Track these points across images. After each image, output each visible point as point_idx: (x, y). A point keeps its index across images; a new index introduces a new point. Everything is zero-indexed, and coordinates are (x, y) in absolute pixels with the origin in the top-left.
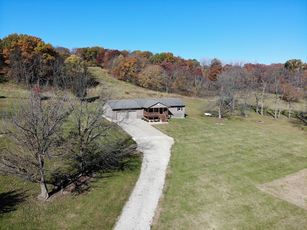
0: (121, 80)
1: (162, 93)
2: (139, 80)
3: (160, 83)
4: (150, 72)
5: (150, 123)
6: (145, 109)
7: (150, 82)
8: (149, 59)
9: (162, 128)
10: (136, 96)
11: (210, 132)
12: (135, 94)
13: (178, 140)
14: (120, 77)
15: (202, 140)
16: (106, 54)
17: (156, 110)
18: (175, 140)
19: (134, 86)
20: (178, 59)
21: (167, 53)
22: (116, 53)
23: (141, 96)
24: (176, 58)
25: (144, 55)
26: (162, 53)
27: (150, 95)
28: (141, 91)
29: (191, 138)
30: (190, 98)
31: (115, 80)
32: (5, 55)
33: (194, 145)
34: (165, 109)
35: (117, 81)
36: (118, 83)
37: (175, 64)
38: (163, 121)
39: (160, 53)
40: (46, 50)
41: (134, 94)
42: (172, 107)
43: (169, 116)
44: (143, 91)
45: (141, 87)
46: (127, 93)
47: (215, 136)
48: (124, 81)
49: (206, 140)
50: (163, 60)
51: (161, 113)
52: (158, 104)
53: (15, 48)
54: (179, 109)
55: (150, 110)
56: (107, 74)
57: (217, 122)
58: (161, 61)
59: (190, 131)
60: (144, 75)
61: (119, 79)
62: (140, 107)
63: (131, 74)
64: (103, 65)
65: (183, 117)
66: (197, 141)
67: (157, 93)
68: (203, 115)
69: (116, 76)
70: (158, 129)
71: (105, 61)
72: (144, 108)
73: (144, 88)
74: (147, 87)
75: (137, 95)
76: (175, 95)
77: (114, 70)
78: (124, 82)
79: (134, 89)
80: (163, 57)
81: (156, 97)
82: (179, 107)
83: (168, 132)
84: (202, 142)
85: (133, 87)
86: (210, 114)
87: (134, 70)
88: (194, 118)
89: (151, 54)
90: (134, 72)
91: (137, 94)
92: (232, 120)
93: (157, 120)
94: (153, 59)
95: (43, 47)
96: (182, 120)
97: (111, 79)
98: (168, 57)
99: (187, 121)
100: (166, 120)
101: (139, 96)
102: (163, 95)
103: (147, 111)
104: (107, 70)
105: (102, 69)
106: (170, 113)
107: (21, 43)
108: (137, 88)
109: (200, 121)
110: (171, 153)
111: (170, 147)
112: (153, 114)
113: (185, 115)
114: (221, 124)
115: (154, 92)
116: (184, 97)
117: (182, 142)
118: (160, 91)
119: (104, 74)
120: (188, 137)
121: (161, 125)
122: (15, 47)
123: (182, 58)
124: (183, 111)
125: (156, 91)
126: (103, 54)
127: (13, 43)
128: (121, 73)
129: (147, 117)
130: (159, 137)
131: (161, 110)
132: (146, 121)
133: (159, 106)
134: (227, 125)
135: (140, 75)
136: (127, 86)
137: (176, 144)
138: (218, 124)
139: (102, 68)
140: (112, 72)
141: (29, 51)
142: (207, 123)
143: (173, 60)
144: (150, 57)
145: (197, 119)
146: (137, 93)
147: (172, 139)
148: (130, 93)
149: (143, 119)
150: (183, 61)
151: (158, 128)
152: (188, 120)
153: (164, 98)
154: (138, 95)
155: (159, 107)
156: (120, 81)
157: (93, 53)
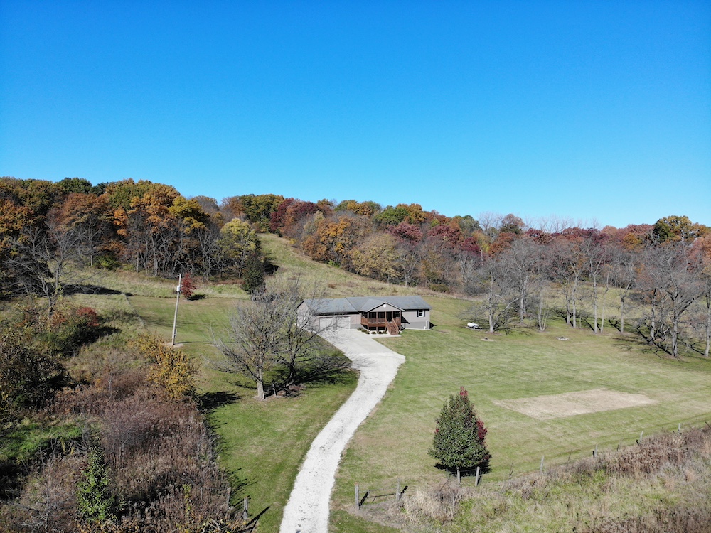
0: (318, 260)
1: (395, 286)
2: (353, 261)
3: (394, 267)
4: (375, 248)
5: (371, 335)
6: (364, 314)
7: (375, 265)
8: (373, 218)
9: (390, 343)
10: (349, 292)
11: (465, 351)
12: (347, 287)
13: (411, 359)
14: (317, 255)
15: (447, 359)
16: (290, 209)
17: (381, 315)
18: (406, 359)
19: (344, 273)
20: (432, 215)
21: (409, 204)
22: (309, 209)
23: (356, 292)
24: (428, 213)
25: (363, 210)
26: (400, 205)
27: (373, 290)
28: (356, 281)
29: (431, 356)
30: (450, 296)
31: (308, 260)
32: (117, 219)
33: (434, 365)
34: (396, 314)
35: (312, 262)
36: (312, 267)
37: (426, 226)
38: (392, 332)
39: (395, 205)
40: (190, 211)
41: (344, 288)
42: (406, 310)
43: (403, 324)
44: (360, 282)
45: (357, 275)
46: (333, 287)
47: (470, 355)
48: (324, 262)
49: (455, 360)
50: (401, 220)
51: (389, 320)
52: (385, 306)
53: (136, 208)
54: (421, 315)
55: (372, 315)
56: (291, 250)
57: (483, 337)
58: (397, 221)
59: (433, 347)
60: (363, 252)
61: (314, 259)
62: (355, 311)
63: (338, 251)
64: (282, 230)
65: (426, 328)
66: (439, 360)
67: (387, 285)
68: (464, 327)
69: (310, 253)
70: (383, 344)
71: (287, 223)
72: (362, 312)
73: (364, 275)
74: (368, 274)
75: (350, 290)
76: (420, 290)
77: (307, 242)
78: (325, 265)
79: (344, 278)
80: (402, 213)
81: (385, 293)
82: (420, 311)
83: (398, 348)
84: (447, 362)
85: (342, 274)
86: (476, 325)
87: (344, 241)
88: (445, 330)
89: (378, 207)
90: (343, 245)
91: (350, 288)
92: (513, 335)
93: (382, 331)
94: (381, 218)
95: (184, 207)
96: (424, 332)
97: (299, 259)
98: (411, 214)
99: (433, 335)
100: (397, 331)
101: (353, 292)
102: (397, 290)
103: (366, 317)
104: (292, 242)
105: (281, 239)
106: (404, 321)
107: (147, 200)
108: (349, 276)
109: (455, 335)
110: (398, 372)
111: (398, 365)
112: (376, 322)
113: (431, 325)
114: (489, 340)
115: (381, 284)
116: (439, 294)
117: (417, 361)
118: (394, 281)
119: (285, 248)
120: (427, 356)
121: (388, 338)
122: (138, 206)
123: (440, 214)
124: (426, 319)
125: (386, 281)
126: (283, 209)
127: (134, 200)
128: (319, 249)
129: (366, 327)
130: (384, 354)
131: (390, 316)
132: (364, 333)
133: (385, 308)
134: (500, 341)
135: (355, 252)
136: (331, 272)
137: (407, 363)
138: (484, 340)
139: (281, 236)
140: (301, 245)
141: (161, 213)
142: (465, 338)
143: (421, 219)
144: (376, 214)
145: (450, 331)
146: (349, 286)
147: (403, 357)
148: (337, 286)
149: (360, 329)
150: (442, 219)
151: (384, 342)
152: (434, 332)
153: (400, 296)
154: (352, 289)
155: (386, 310)
156: (316, 264)
157: (262, 207)
